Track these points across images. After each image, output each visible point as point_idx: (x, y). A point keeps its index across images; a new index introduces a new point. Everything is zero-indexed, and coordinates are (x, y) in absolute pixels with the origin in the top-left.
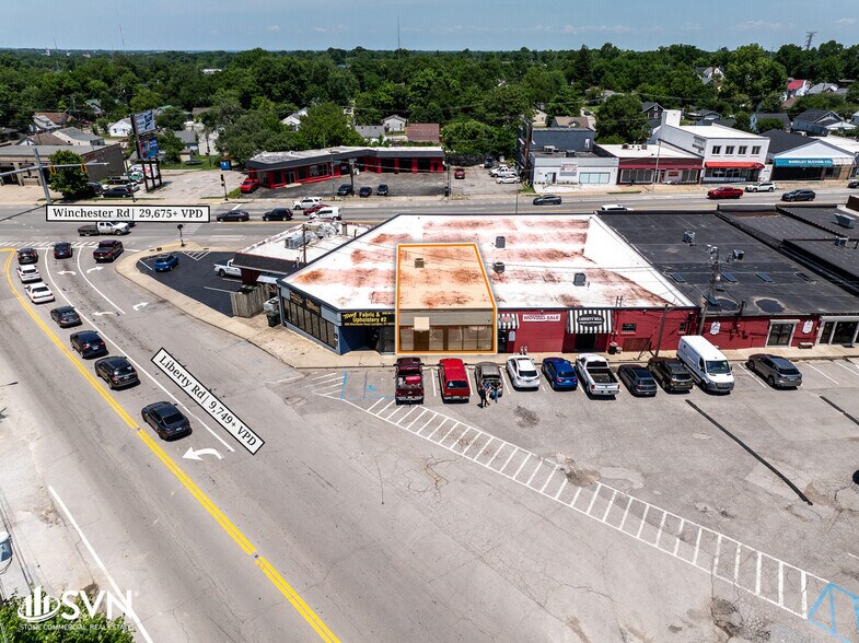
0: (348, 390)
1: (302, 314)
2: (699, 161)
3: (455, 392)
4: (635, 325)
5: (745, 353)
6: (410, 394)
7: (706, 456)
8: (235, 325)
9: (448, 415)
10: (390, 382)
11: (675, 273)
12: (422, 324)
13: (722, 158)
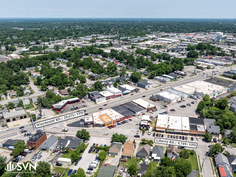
0: (106, 129)
1: (97, 125)
2: (115, 95)
4: (121, 119)
5: (128, 119)
7: (129, 126)
11: (122, 114)
13: (117, 94)
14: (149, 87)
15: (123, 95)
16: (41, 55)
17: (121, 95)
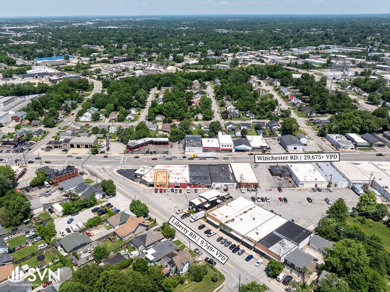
0: (150, 191)
1: (144, 182)
2: (219, 148)
3: (161, 192)
4: (183, 185)
5: (194, 189)
6: (156, 192)
8: (135, 183)
9: (160, 194)
10: (154, 191)
11: (193, 177)
12: (158, 184)
13: (224, 147)
14: (295, 148)
15: (236, 151)
16: (205, 71)
17: (231, 151)
